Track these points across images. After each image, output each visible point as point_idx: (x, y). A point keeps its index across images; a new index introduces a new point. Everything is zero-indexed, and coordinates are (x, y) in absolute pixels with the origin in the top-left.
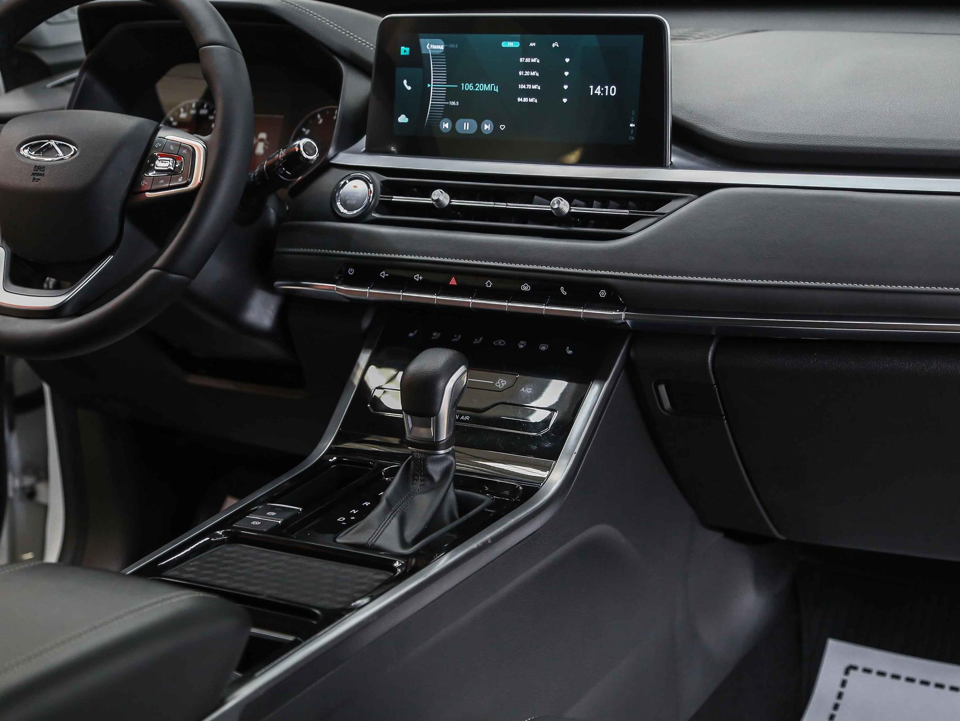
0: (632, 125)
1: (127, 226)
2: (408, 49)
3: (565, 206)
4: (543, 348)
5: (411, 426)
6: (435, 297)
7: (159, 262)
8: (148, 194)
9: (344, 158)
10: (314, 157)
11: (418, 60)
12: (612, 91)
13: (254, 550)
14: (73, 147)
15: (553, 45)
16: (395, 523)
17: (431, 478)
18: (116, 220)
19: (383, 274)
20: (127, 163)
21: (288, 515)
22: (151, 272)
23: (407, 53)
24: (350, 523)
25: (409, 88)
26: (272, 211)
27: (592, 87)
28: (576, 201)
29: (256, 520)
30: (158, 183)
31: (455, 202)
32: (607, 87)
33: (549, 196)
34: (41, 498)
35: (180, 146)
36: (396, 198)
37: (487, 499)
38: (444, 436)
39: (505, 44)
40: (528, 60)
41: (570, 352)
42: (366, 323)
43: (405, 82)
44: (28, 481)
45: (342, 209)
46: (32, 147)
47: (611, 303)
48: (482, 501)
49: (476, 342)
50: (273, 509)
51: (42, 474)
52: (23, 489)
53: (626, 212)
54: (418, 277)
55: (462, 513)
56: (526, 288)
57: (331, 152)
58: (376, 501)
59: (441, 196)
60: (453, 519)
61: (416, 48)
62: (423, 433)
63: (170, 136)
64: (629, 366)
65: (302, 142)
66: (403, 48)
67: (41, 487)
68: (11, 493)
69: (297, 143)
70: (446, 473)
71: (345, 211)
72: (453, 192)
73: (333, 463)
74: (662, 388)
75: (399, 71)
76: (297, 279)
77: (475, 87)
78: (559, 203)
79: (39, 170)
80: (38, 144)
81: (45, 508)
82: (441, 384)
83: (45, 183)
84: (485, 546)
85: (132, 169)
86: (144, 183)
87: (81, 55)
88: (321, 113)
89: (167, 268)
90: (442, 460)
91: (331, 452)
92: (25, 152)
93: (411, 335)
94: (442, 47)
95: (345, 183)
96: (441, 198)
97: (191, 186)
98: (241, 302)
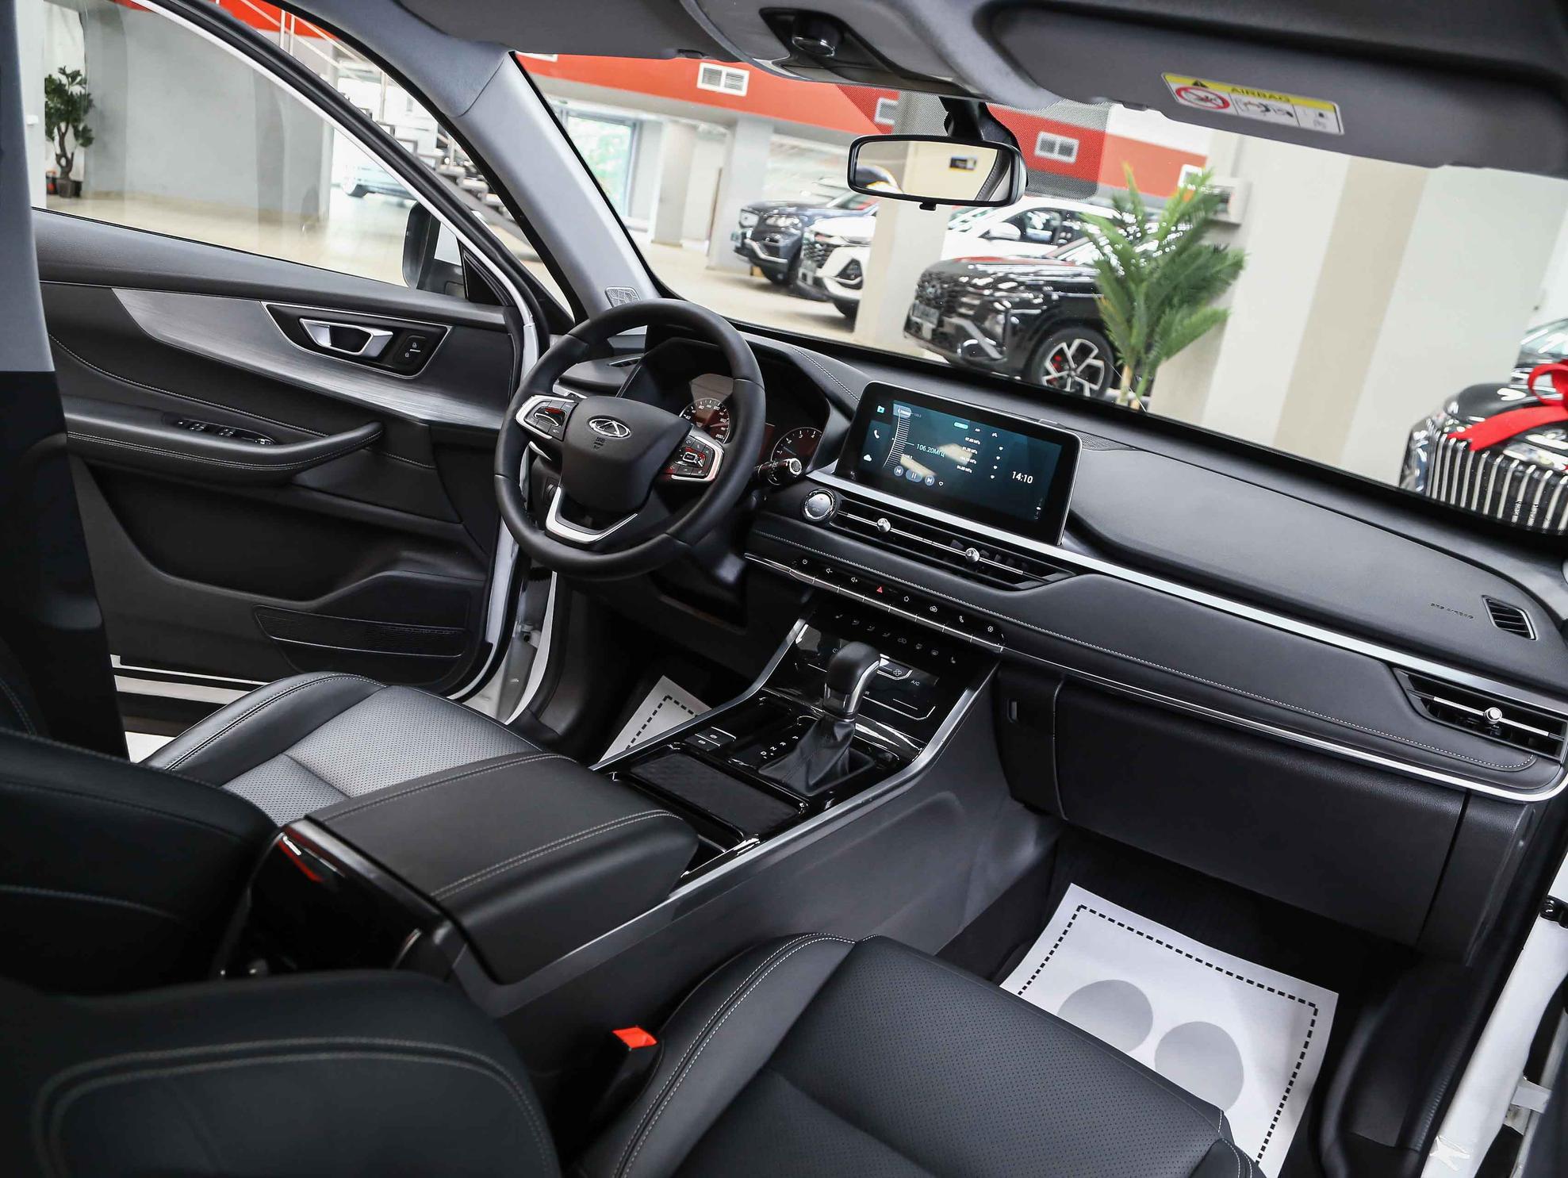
0: (1038, 508)
1: (653, 495)
2: (883, 409)
3: (976, 556)
4: (934, 654)
5: (829, 696)
6: (863, 597)
7: (672, 529)
8: (674, 477)
9: (816, 475)
10: (798, 473)
11: (889, 418)
12: (1030, 480)
13: (698, 764)
14: (627, 430)
15: (993, 435)
16: (803, 770)
17: (835, 738)
18: (646, 489)
19: (828, 571)
20: (662, 450)
21: (727, 741)
22: (664, 536)
23: (882, 412)
24: (770, 759)
25: (877, 437)
26: (754, 499)
27: (1015, 473)
28: (983, 552)
29: (702, 740)
30: (682, 470)
31: (893, 530)
32: (1026, 476)
33: (966, 545)
34: (533, 642)
35: (705, 447)
36: (850, 516)
37: (872, 763)
38: (852, 710)
39: (956, 424)
40: (971, 440)
41: (954, 662)
42: (805, 599)
43: (876, 432)
44: (527, 628)
45: (809, 515)
46: (598, 422)
47: (994, 637)
48: (867, 763)
49: (885, 635)
50: (715, 733)
51: (538, 626)
52: (522, 632)
53: (1020, 572)
54: (854, 580)
55: (851, 770)
56: (934, 609)
57: (809, 468)
58: (792, 747)
59: (885, 524)
60: (844, 774)
61: (889, 410)
62: (835, 703)
63: (698, 437)
64: (994, 681)
65: (792, 461)
66: (880, 407)
67: (535, 635)
68: (514, 635)
69: (787, 460)
70: (847, 736)
71: (811, 516)
72: (894, 523)
73: (761, 702)
74: (1014, 705)
75: (873, 423)
76: (762, 556)
77: (927, 449)
78: (972, 553)
79: (600, 440)
80: (603, 421)
81: (535, 650)
82: (860, 672)
83: (601, 451)
84: (867, 802)
85: (666, 454)
86: (672, 467)
87: (642, 345)
88: (802, 430)
89: (677, 535)
90: (847, 726)
91: (760, 693)
92: (593, 425)
93: (837, 617)
94: (909, 414)
95: (812, 496)
96: (885, 525)
97: (706, 479)
98: (717, 560)
